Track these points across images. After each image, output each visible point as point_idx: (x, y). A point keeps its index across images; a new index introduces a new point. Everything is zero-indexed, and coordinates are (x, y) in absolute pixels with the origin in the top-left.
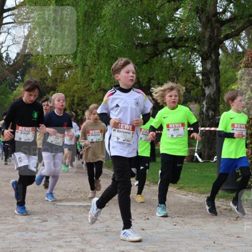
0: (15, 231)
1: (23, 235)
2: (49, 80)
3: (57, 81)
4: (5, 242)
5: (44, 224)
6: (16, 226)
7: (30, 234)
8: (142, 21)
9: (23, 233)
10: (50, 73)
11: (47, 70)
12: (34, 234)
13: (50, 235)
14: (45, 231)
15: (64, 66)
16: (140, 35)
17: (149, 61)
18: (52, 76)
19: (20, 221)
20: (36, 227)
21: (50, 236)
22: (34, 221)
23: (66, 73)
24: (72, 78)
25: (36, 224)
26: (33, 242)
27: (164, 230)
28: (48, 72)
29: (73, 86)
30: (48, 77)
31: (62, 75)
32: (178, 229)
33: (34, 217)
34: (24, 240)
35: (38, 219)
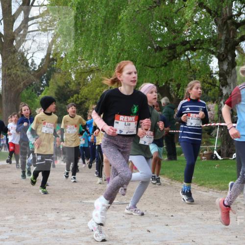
0: (45, 228)
1: (52, 232)
2: (73, 84)
3: (80, 85)
4: (37, 238)
5: (72, 221)
6: (46, 223)
7: (60, 230)
8: (160, 25)
9: (53, 230)
10: (73, 77)
11: (70, 75)
12: (64, 231)
13: (78, 231)
14: (74, 228)
15: (87, 70)
16: (159, 39)
17: (168, 63)
18: (76, 80)
19: (50, 219)
20: (65, 224)
21: (79, 233)
22: (63, 219)
23: (88, 77)
24: (95, 81)
25: (64, 221)
26: (63, 238)
27: (187, 226)
28: (71, 76)
29: (96, 89)
30: (71, 81)
31: (85, 79)
32: (201, 224)
33: (62, 215)
34: (54, 236)
35: (66, 216)
